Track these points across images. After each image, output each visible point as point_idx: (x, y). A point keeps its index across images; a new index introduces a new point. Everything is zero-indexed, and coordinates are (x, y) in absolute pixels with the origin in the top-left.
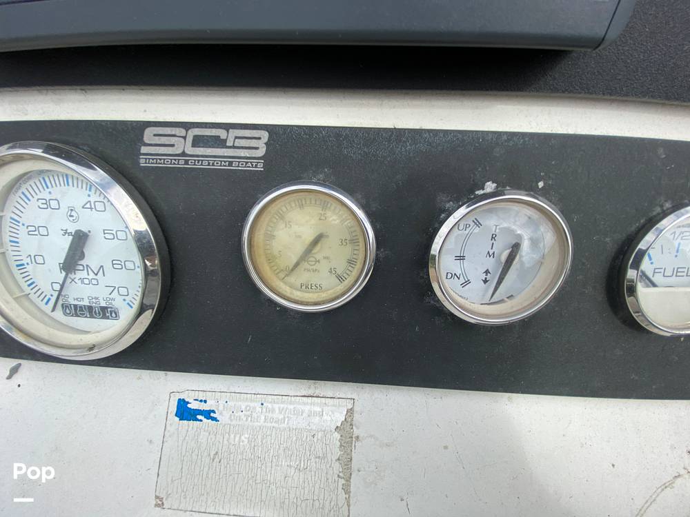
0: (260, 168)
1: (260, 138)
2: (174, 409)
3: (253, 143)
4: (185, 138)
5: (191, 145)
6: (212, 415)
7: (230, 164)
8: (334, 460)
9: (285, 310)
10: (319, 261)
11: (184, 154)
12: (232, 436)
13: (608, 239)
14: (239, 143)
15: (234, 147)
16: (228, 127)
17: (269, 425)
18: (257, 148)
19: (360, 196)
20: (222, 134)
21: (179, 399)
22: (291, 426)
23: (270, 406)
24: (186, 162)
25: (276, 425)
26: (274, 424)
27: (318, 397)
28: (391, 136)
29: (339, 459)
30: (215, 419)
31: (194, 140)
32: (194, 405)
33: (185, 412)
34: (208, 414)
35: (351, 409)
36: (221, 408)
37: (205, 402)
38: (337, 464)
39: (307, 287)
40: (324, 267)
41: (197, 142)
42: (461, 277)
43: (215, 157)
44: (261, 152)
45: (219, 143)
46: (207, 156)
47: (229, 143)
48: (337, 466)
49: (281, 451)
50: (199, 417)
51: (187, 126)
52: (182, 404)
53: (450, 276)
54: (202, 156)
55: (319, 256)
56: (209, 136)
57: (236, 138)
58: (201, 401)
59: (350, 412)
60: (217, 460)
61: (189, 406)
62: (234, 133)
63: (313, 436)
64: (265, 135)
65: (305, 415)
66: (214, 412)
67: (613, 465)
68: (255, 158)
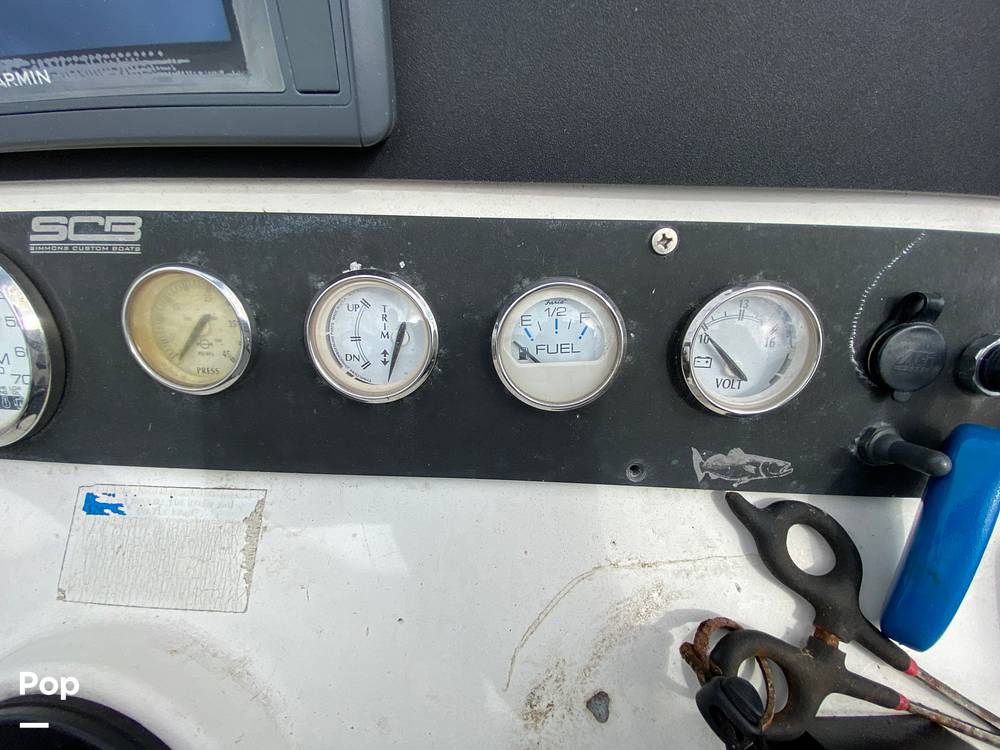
0: (138, 251)
1: (134, 224)
2: (82, 502)
3: (128, 228)
4: (67, 225)
5: (73, 231)
6: (120, 508)
7: (110, 248)
8: (239, 550)
9: (180, 394)
10: (211, 344)
11: (67, 241)
12: (138, 529)
13: (477, 317)
14: (116, 228)
15: (111, 233)
16: (105, 214)
17: (176, 517)
18: (132, 233)
19: (236, 277)
20: (100, 220)
21: (88, 494)
22: (199, 518)
23: (179, 498)
24: (71, 248)
25: (184, 518)
26: (181, 517)
27: (229, 489)
28: (254, 220)
29: (244, 550)
30: (122, 513)
31: (75, 228)
32: (102, 499)
33: (93, 506)
34: (115, 508)
35: (262, 500)
36: (129, 501)
37: (114, 495)
38: (242, 555)
39: (203, 372)
40: (217, 349)
41: (79, 228)
42: (361, 359)
43: (96, 242)
44: (137, 236)
45: (98, 229)
46: (88, 242)
47: (107, 230)
48: (241, 557)
49: (186, 544)
50: (106, 511)
51: (68, 214)
52: (90, 498)
53: (349, 357)
54: (85, 242)
55: (211, 339)
56: (89, 222)
57: (113, 224)
58: (110, 495)
59: (261, 503)
60: (121, 553)
61: (97, 500)
62: (111, 219)
63: (221, 527)
64: (139, 221)
65: (214, 507)
66: (121, 505)
67: (526, 552)
68: (131, 243)
